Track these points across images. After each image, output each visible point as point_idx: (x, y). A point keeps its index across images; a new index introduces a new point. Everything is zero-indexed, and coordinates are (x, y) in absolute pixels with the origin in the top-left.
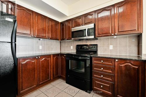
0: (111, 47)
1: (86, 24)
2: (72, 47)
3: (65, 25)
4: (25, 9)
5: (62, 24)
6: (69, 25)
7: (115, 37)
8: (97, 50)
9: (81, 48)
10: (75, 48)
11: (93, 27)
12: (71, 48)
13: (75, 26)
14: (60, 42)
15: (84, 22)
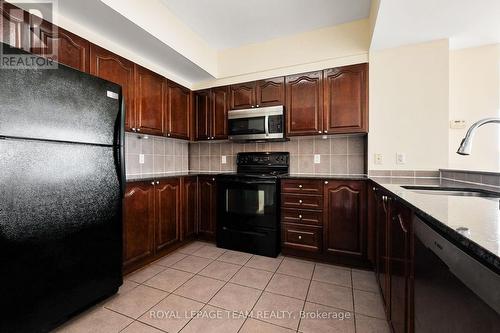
0: (317, 159)
1: (264, 104)
2: (224, 160)
3: (209, 99)
4: (117, 60)
5: (200, 95)
6: (219, 100)
7: (325, 137)
8: (288, 165)
9: (251, 162)
10: (233, 161)
11: (282, 113)
12: (221, 162)
13: (237, 107)
14: (189, 144)
15: (259, 99)
